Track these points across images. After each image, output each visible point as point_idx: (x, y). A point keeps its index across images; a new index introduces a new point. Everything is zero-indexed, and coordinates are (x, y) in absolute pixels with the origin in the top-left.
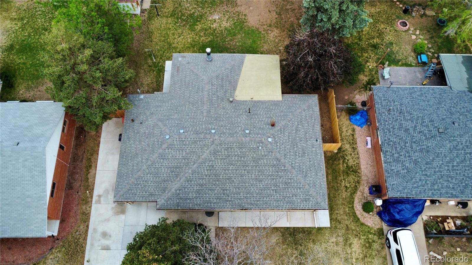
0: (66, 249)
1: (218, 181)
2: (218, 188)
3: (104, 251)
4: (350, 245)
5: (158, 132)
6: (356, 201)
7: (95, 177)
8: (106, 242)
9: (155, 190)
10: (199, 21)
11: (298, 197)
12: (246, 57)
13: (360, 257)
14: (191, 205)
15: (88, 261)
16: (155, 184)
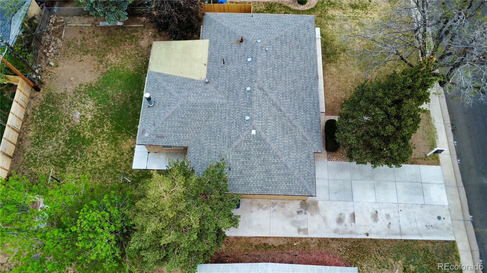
0: (358, 260)
1: (295, 92)
2: (302, 94)
3: (356, 219)
4: (333, 16)
5: (245, 145)
6: (296, 8)
7: (278, 238)
8: (347, 219)
9: (304, 152)
10: (79, 134)
11: (306, 33)
12: (152, 70)
13: (342, 11)
14: (317, 120)
15: (368, 235)
16: (299, 151)
